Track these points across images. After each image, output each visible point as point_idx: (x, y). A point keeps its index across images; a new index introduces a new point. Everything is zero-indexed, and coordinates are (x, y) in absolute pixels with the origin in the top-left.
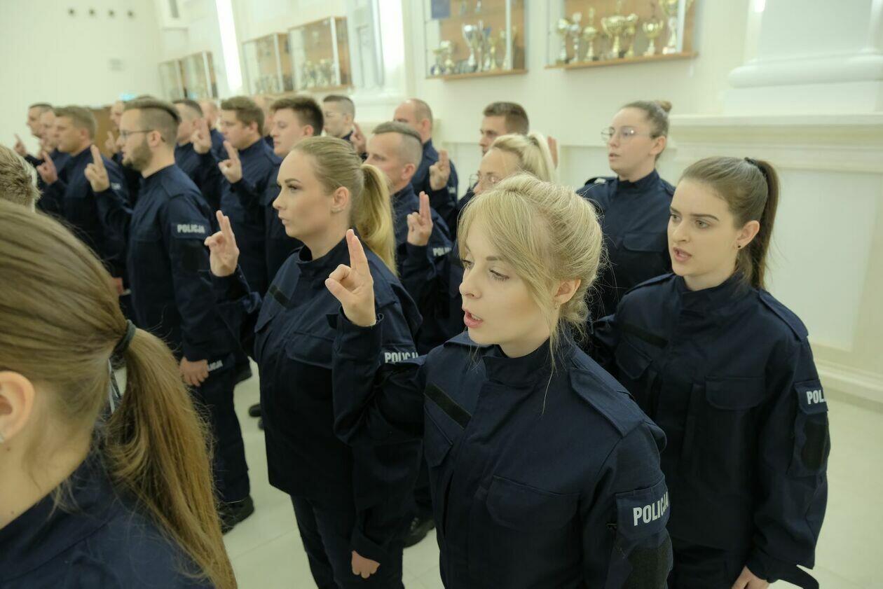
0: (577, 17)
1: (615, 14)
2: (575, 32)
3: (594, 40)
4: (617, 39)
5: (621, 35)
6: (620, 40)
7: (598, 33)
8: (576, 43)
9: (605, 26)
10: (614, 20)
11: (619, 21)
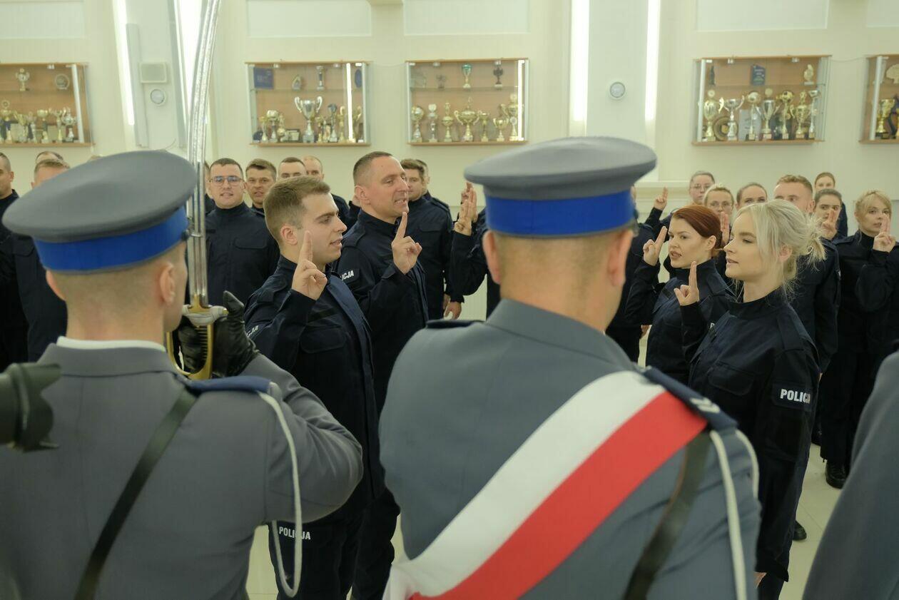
0: (432, 107)
1: (467, 109)
2: (432, 118)
3: (450, 126)
4: (468, 126)
5: (471, 124)
6: (470, 128)
7: (453, 121)
8: (433, 126)
9: (457, 116)
10: (468, 113)
11: (472, 114)
